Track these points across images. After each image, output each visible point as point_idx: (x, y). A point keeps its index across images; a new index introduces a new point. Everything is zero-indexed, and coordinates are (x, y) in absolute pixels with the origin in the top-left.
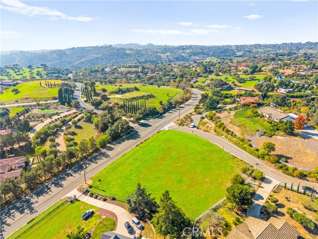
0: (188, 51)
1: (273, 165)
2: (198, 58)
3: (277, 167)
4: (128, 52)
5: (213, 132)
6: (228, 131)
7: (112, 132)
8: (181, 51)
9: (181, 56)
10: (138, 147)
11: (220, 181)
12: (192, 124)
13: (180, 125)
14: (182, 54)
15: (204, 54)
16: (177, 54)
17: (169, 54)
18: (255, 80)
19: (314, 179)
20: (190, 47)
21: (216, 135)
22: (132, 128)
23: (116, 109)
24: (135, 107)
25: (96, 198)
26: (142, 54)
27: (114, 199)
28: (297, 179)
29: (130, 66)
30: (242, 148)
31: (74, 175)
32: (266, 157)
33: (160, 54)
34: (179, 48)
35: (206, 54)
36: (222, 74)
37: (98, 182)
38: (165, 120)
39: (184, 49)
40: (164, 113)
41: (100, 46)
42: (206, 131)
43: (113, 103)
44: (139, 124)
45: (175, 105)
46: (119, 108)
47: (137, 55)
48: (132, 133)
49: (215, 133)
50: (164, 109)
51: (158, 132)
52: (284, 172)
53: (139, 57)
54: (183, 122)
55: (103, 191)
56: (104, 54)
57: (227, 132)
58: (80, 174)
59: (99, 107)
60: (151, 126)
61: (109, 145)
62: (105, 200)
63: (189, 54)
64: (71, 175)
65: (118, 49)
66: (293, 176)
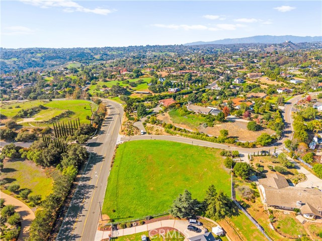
0: (39, 55)
1: (233, 145)
2: (55, 63)
3: (237, 145)
5: (165, 133)
6: (180, 130)
8: (29, 55)
9: (34, 61)
10: (114, 167)
13: (129, 135)
14: (33, 59)
15: (60, 58)
16: (26, 59)
17: (15, 59)
18: (143, 83)
19: (260, 146)
20: (40, 50)
21: (170, 135)
23: (40, 135)
24: (64, 128)
25: (132, 226)
27: (151, 218)
28: (252, 149)
30: (202, 140)
31: (76, 220)
32: (227, 141)
33: (3, 60)
35: (62, 58)
36: (109, 80)
37: (113, 213)
38: (108, 134)
39: (32, 53)
40: (100, 127)
42: (158, 134)
43: (31, 130)
44: (87, 146)
46: (43, 134)
48: (90, 156)
50: (97, 123)
51: (117, 147)
52: (243, 147)
54: (130, 132)
55: (130, 217)
58: (83, 216)
59: (16, 139)
60: (102, 144)
61: (79, 176)
62: (144, 223)
63: (42, 58)
64: (74, 222)
66: (249, 148)
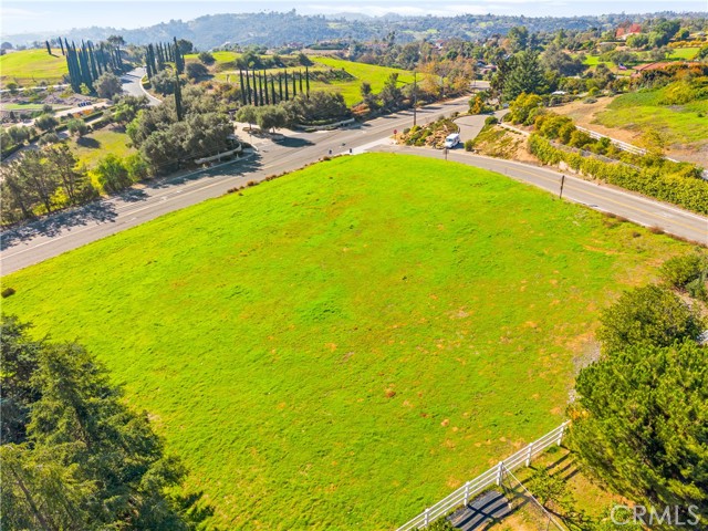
0: (483, 25)
4: (332, 26)
5: (523, 154)
6: (584, 142)
7: (160, 146)
8: (465, 26)
10: (232, 195)
11: (531, 323)
12: (453, 136)
13: (410, 143)
14: (468, 33)
16: (454, 32)
17: (433, 31)
21: (534, 163)
22: (247, 146)
26: (366, 32)
29: (325, 45)
33: (411, 32)
34: (460, 20)
38: (364, 132)
39: (474, 21)
40: (371, 116)
41: (267, 13)
44: (274, 140)
45: (413, 100)
46: (231, 99)
47: (354, 33)
48: (238, 158)
49: (531, 158)
50: (373, 106)
51: (327, 159)
53: (358, 37)
54: (421, 134)
56: (276, 30)
57: (579, 144)
60: (312, 144)
61: (138, 186)
63: (485, 32)
65: (309, 20)
